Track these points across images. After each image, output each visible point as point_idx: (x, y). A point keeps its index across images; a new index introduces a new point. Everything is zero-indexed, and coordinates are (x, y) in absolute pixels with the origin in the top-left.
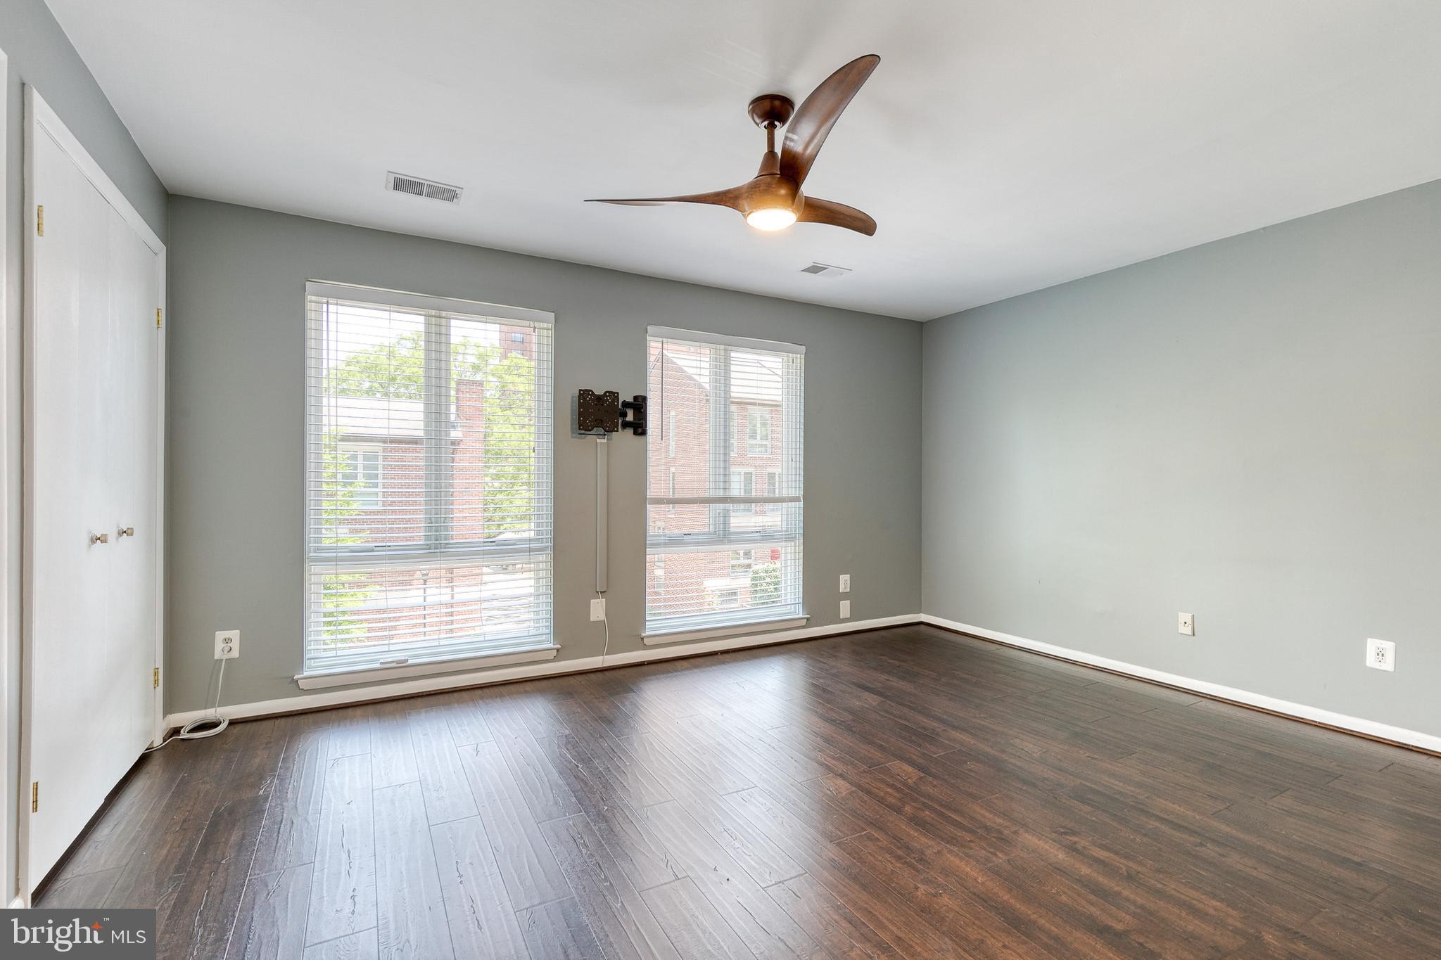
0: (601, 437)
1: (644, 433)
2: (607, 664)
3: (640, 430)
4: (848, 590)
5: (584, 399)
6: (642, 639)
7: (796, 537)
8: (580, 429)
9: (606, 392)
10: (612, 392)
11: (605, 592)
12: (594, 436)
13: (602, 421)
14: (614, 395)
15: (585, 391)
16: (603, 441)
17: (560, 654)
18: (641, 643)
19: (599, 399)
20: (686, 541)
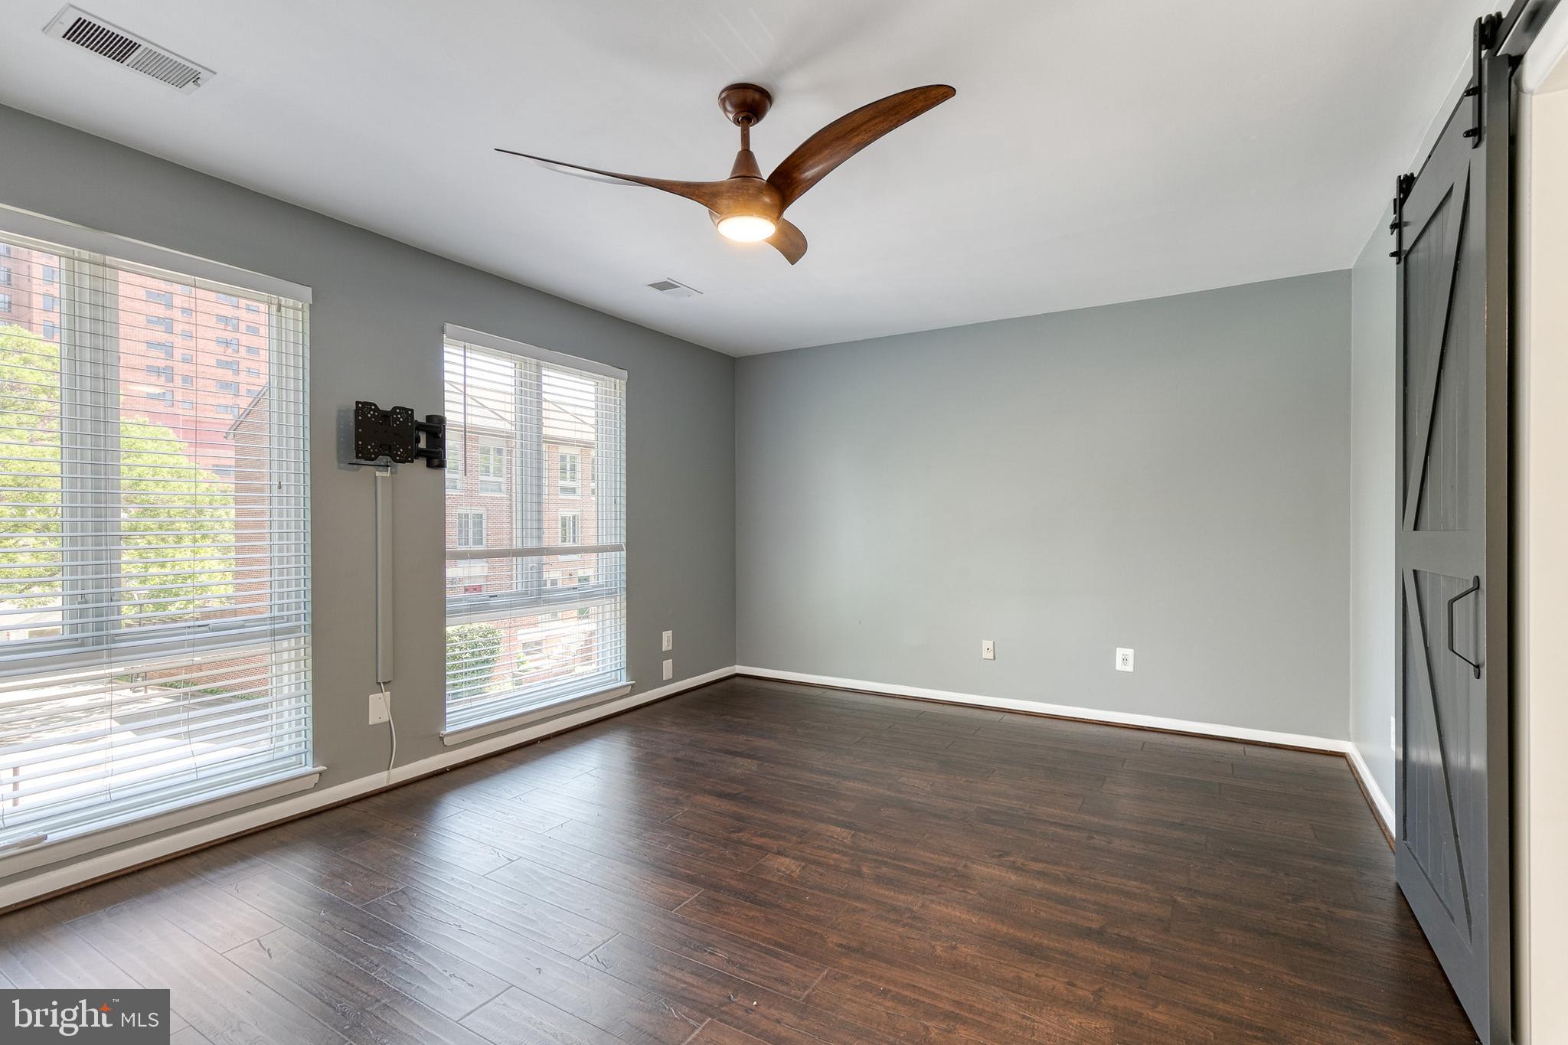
0: (381, 468)
1: (441, 465)
2: (394, 781)
3: (436, 462)
4: (670, 648)
5: (365, 415)
6: (442, 739)
7: (616, 592)
8: (357, 457)
9: (395, 408)
10: (404, 408)
11: (389, 682)
12: (371, 467)
13: (390, 446)
14: (407, 413)
15: (365, 404)
16: (384, 474)
17: (324, 780)
18: (440, 744)
19: (386, 416)
20: (491, 605)
